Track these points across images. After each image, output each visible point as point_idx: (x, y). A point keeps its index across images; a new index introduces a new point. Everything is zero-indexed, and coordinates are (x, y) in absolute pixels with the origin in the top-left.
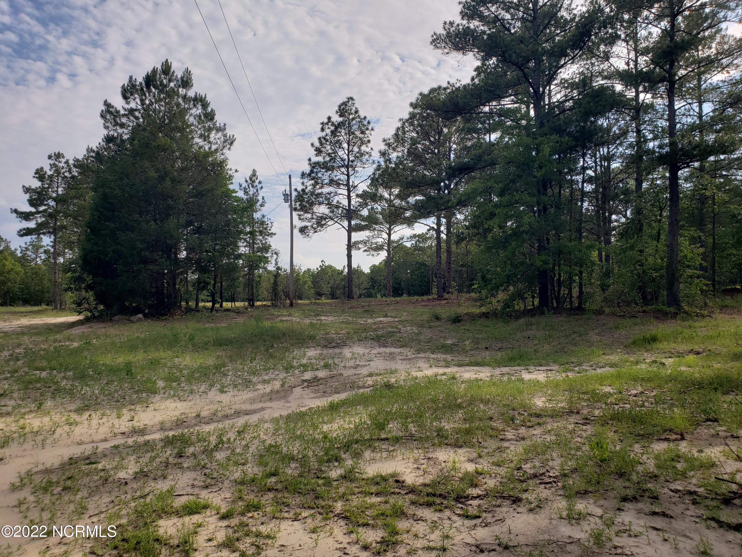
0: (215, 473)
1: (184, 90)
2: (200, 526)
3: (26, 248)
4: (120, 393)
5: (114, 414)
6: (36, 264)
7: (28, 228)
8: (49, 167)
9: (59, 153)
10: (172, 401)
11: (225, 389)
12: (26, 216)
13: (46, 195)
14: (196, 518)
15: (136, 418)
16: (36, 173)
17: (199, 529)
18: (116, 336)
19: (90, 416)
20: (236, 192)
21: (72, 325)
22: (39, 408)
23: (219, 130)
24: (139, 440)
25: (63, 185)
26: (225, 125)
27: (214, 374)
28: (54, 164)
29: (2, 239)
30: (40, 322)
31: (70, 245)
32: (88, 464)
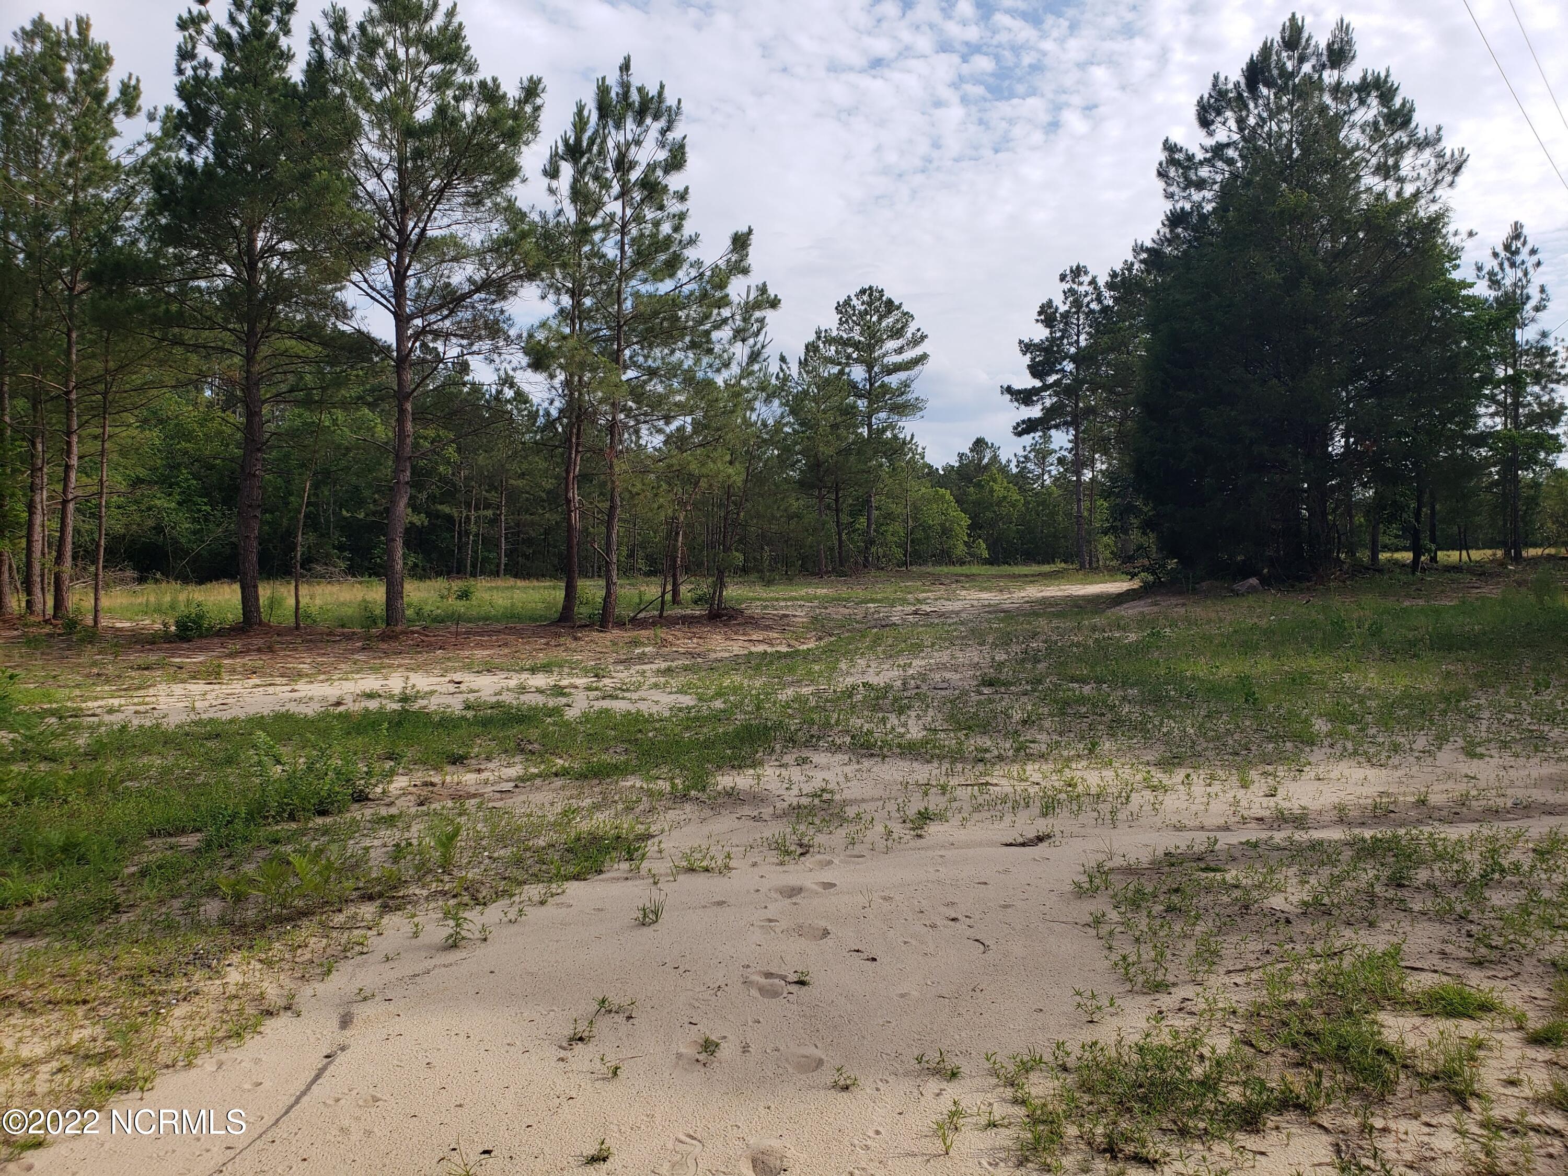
0: (1495, 937)
1: (1336, 72)
2: (1480, 1046)
3: (1026, 457)
4: (1236, 737)
5: (1234, 778)
6: (1043, 486)
7: (1029, 419)
8: (1062, 297)
9: (1078, 267)
10: (1354, 764)
11: (1479, 750)
12: (1025, 397)
13: (1059, 352)
14: (1468, 1028)
15: (1281, 793)
16: (1040, 313)
17: (1481, 1053)
18: (1209, 621)
19: (1188, 776)
20: (1471, 285)
21: (1119, 599)
22: (1091, 751)
23: (1423, 144)
24: (1296, 837)
25: (1087, 329)
26: (1439, 129)
27: (1444, 713)
28: (1071, 290)
29: (987, 444)
30: (1059, 594)
31: (1102, 445)
32: (1203, 870)
